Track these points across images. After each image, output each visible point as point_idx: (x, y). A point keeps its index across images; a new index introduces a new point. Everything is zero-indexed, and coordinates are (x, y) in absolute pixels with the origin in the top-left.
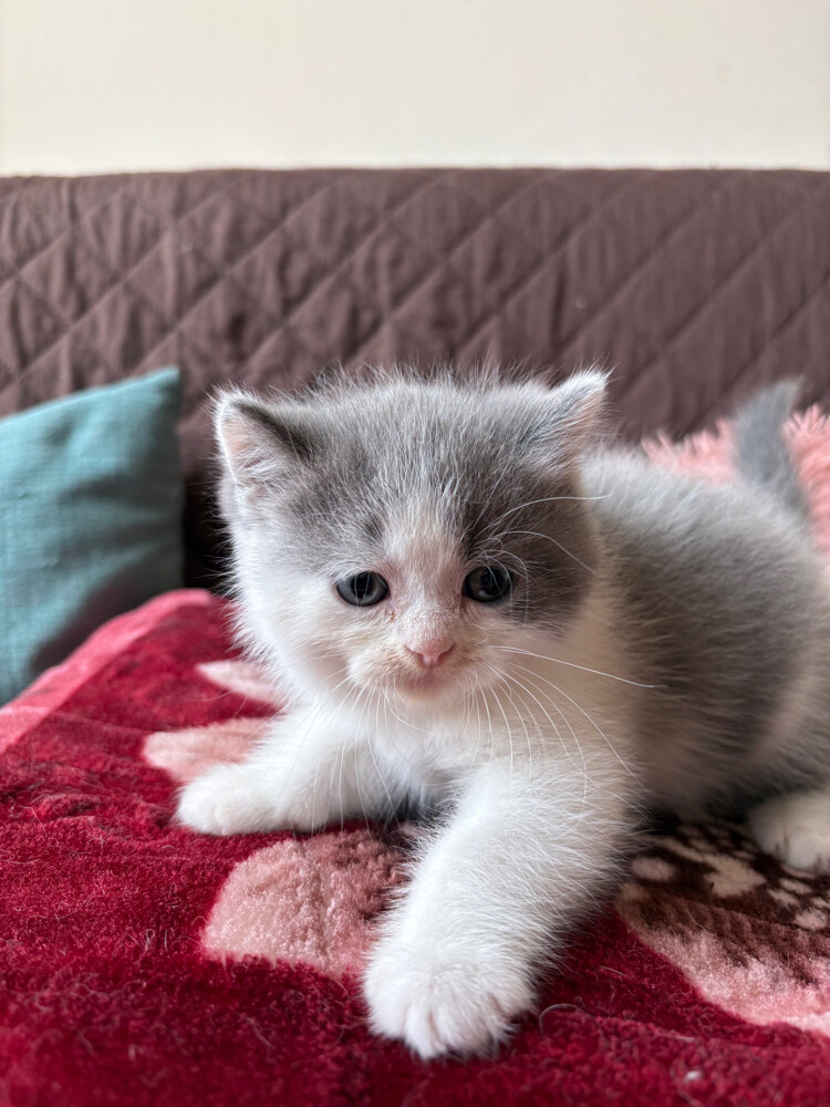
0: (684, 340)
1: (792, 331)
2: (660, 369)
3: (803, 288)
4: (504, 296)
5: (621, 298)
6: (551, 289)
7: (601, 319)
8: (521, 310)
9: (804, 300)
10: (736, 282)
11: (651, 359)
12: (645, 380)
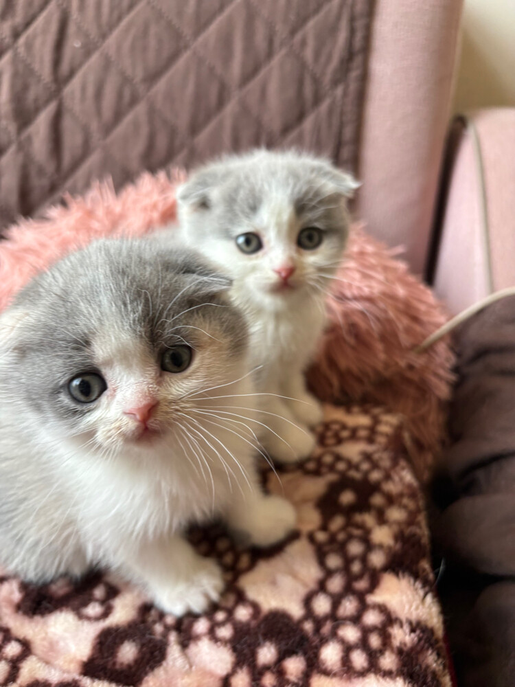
0: (161, 85)
1: (254, 84)
2: (141, 109)
3: (271, 42)
4: (16, 35)
5: (112, 40)
6: (54, 28)
7: (95, 58)
8: (29, 46)
9: (270, 54)
10: (213, 28)
11: (134, 101)
12: (128, 119)
